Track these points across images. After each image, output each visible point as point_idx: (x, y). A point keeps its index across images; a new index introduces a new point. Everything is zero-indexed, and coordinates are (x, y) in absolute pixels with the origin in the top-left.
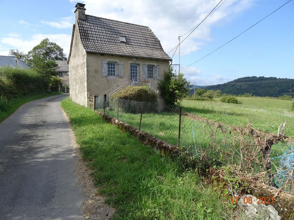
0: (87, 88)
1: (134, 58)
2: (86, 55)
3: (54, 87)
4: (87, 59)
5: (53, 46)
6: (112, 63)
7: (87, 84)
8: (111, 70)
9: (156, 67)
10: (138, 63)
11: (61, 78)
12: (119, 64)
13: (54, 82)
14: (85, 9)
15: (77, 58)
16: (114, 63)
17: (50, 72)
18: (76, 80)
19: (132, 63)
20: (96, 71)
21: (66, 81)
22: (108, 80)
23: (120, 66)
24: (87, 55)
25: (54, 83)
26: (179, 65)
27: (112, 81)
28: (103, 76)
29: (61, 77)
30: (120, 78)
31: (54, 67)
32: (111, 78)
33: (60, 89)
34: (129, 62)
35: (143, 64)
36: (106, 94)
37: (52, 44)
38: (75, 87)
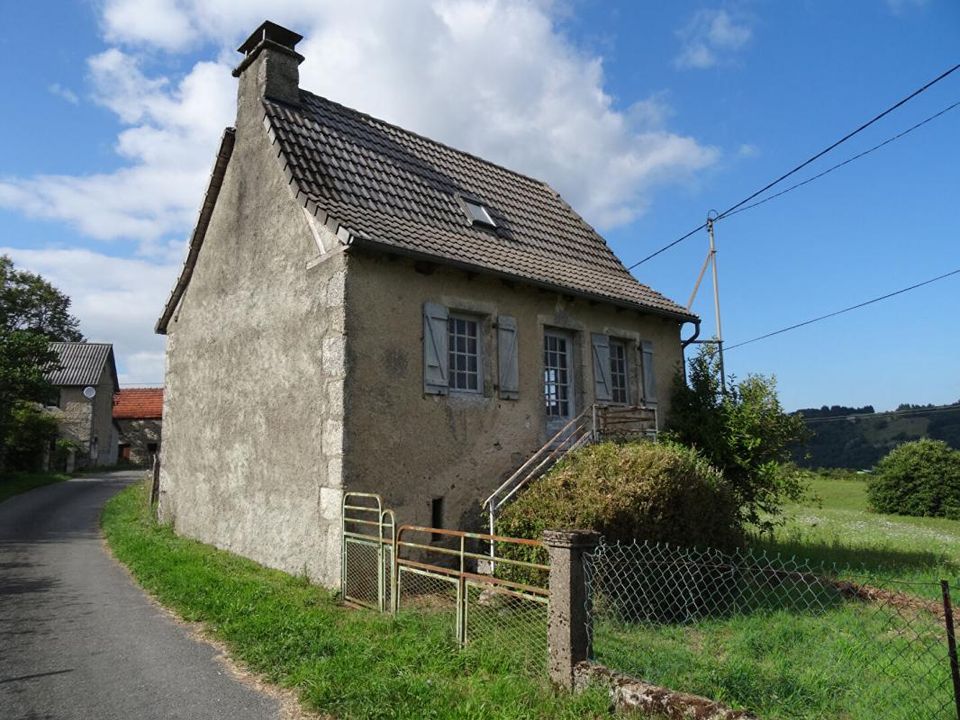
0: (347, 464)
1: (560, 298)
2: (341, 261)
3: (21, 449)
4: (346, 286)
5: (27, 287)
6: (463, 318)
7: (349, 435)
8: (459, 356)
9: (640, 349)
10: (573, 323)
11: (55, 412)
12: (503, 325)
13: (26, 427)
14: (301, 59)
15: (244, 294)
16: (472, 319)
17: (25, 382)
18: (224, 414)
19: (551, 322)
20: (395, 361)
21: (75, 424)
22: (449, 412)
23: (503, 334)
24: (349, 264)
25: (27, 434)
26: (720, 343)
27: (469, 421)
28: (427, 390)
29: (55, 408)
30: (508, 399)
31: (40, 363)
32: (464, 398)
33: (47, 459)
34: (540, 316)
35: (591, 334)
36: (440, 493)
37: (24, 279)
38: (212, 455)
